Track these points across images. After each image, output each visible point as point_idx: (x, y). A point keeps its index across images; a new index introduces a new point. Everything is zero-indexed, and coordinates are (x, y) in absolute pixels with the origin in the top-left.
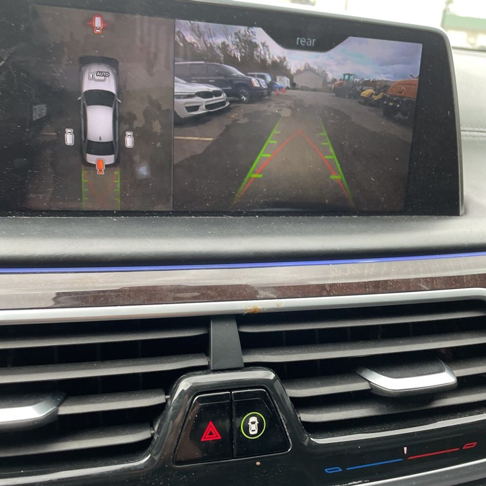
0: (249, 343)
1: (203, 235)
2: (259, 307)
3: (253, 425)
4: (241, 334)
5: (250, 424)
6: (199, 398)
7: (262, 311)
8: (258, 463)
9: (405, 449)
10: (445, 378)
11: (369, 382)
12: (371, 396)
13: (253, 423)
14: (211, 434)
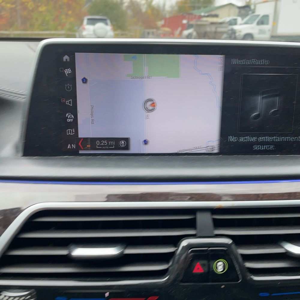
0: (218, 224)
2: (223, 205)
3: (220, 266)
5: (218, 266)
6: (192, 250)
7: (224, 208)
8: (223, 286)
12: (287, 256)
14: (198, 269)
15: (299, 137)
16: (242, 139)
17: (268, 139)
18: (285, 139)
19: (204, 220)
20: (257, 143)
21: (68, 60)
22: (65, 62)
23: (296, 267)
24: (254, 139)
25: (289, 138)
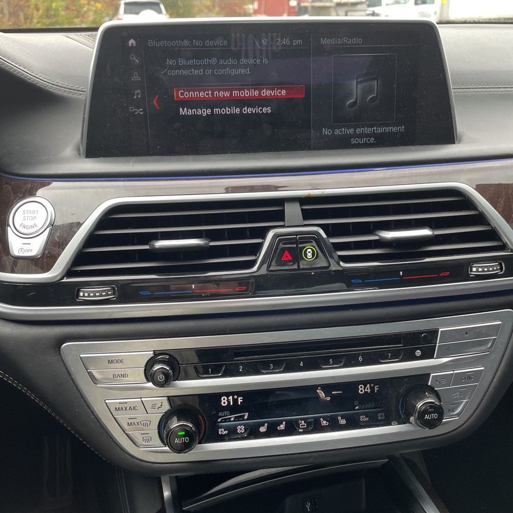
0: (307, 215)
1: (279, 158)
2: (312, 194)
4: (302, 210)
5: (307, 252)
6: (279, 238)
7: (313, 196)
8: (313, 273)
9: (401, 273)
10: (425, 232)
11: (379, 236)
13: (309, 252)
14: (287, 256)
15: (403, 127)
16: (337, 132)
17: (368, 130)
18: (388, 129)
19: (293, 212)
20: (356, 136)
21: (134, 45)
22: (130, 47)
23: (386, 254)
24: (351, 131)
25: (392, 129)
